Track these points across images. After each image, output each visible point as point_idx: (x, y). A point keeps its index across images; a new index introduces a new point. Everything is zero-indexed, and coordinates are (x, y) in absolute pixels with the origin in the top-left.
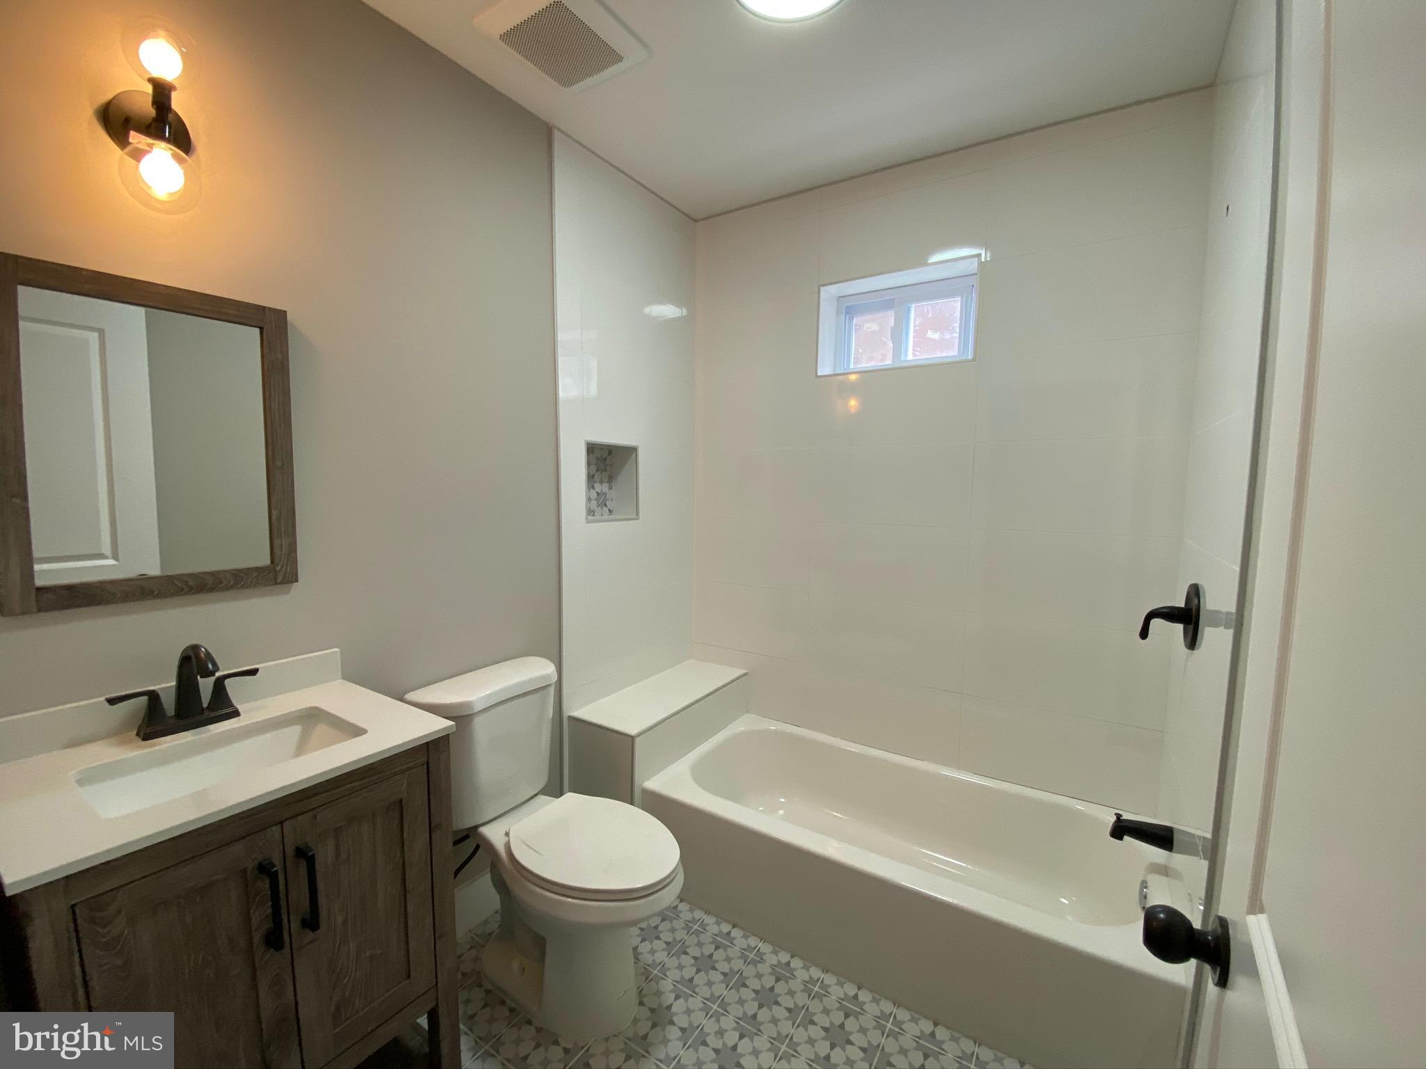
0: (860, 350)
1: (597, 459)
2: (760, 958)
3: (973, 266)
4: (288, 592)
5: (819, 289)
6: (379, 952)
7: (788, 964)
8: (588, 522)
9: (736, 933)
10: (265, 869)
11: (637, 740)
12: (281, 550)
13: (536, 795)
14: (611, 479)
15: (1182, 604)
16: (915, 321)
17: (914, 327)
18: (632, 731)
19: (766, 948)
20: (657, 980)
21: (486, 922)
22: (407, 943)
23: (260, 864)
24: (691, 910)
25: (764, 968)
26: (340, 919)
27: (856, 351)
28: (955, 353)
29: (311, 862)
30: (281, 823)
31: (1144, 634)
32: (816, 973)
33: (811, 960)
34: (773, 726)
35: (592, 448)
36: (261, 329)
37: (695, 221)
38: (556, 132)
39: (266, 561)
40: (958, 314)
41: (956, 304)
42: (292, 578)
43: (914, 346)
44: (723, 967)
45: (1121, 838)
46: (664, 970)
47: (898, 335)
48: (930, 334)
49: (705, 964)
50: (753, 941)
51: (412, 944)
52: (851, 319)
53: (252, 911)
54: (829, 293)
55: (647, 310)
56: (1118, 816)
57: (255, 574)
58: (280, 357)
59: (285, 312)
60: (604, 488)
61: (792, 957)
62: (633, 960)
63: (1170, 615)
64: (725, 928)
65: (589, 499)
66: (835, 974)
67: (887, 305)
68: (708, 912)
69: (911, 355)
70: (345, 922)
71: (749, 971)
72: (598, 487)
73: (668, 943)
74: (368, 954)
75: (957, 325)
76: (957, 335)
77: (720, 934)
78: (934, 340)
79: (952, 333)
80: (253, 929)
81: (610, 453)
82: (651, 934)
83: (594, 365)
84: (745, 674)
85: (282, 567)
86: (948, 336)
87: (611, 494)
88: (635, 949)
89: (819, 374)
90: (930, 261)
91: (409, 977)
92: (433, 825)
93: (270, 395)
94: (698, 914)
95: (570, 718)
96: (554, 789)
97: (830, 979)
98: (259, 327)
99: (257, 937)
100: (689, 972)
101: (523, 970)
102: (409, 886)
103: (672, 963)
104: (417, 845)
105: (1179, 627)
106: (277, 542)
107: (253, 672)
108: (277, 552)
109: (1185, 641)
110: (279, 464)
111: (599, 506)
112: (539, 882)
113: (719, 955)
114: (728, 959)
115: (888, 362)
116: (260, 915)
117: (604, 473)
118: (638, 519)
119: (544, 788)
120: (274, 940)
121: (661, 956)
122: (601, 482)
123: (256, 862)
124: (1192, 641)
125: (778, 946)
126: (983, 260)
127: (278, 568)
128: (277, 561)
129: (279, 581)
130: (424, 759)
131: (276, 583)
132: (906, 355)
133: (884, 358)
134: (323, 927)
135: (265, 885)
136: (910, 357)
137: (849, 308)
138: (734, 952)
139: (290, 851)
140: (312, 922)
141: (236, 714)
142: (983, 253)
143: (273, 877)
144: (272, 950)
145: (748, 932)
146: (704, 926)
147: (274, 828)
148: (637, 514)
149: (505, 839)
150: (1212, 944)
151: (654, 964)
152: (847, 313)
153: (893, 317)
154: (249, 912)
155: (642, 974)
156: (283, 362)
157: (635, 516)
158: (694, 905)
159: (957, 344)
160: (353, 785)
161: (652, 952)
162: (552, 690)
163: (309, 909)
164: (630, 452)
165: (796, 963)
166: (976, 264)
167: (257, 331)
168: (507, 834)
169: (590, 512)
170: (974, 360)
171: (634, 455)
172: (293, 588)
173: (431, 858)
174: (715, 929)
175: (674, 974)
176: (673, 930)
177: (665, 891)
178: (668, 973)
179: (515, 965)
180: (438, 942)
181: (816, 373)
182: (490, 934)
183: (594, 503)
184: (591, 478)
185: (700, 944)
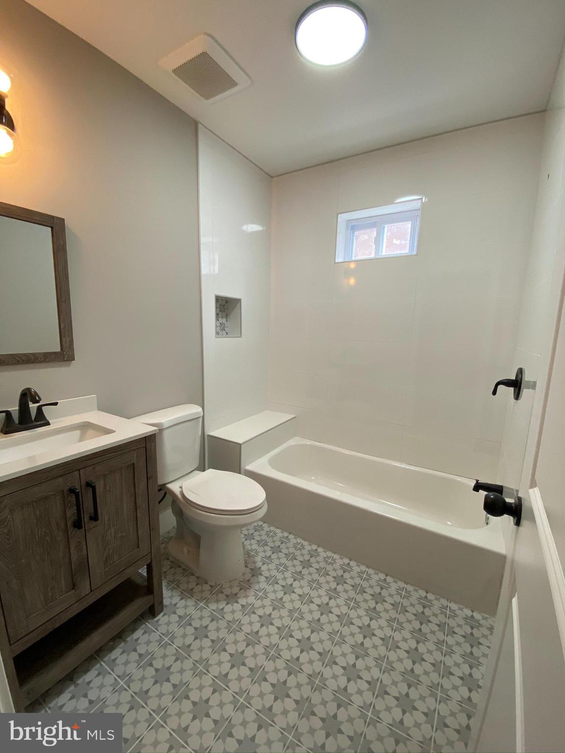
0: (358, 250)
1: (220, 305)
2: (303, 547)
3: (418, 205)
4: (69, 365)
5: (337, 216)
6: (124, 534)
7: (316, 550)
8: (216, 337)
9: (291, 536)
10: (72, 491)
11: (242, 446)
12: (66, 343)
13: (193, 470)
14: (227, 316)
15: (514, 378)
16: (387, 235)
17: (387, 237)
18: (241, 442)
19: (306, 543)
20: (253, 556)
21: (169, 532)
22: (137, 530)
23: (70, 488)
24: (269, 527)
25: (305, 552)
26: (107, 518)
27: (356, 250)
28: (408, 251)
29: (94, 488)
30: (79, 470)
31: (494, 393)
32: (329, 554)
33: (327, 548)
34: (309, 442)
35: (218, 299)
36: (52, 228)
37: (272, 177)
38: (200, 126)
39: (59, 350)
40: (409, 231)
41: (408, 225)
42: (72, 358)
43: (386, 247)
44: (285, 551)
45: (478, 491)
46: (257, 552)
47: (378, 241)
48: (395, 241)
49: (276, 550)
50: (299, 540)
51: (140, 532)
52: (354, 233)
53: (67, 510)
54: (343, 218)
55: (245, 228)
56: (477, 481)
57: (54, 356)
58: (62, 243)
59: (64, 219)
60: (224, 320)
61: (318, 547)
62: (242, 548)
63: (508, 383)
64: (286, 534)
65: (217, 326)
66: (339, 554)
67: (374, 225)
68: (277, 528)
69: (385, 252)
70: (109, 520)
71: (297, 553)
72: (220, 319)
73: (258, 541)
74: (120, 535)
75: (409, 236)
76: (409, 242)
77: (284, 537)
78: (396, 244)
79: (406, 241)
80: (68, 519)
81: (227, 302)
82: (250, 537)
83: (217, 257)
84: (295, 417)
85: (67, 353)
86: (404, 242)
87: (227, 324)
88: (243, 543)
89: (336, 261)
90: (396, 202)
91: (138, 547)
92: (149, 476)
93: (58, 264)
94: (272, 528)
95: (209, 436)
96: (202, 468)
97: (336, 556)
98: (50, 227)
99: (69, 523)
100: (269, 553)
101: (189, 552)
102: (138, 505)
103: (260, 549)
104: (141, 486)
105: (512, 389)
106: (64, 339)
107: (56, 404)
108: (64, 345)
109: (514, 394)
110: (64, 299)
111: (221, 330)
112: (200, 508)
113: (283, 546)
114: (288, 548)
115: (372, 256)
116: (71, 512)
117: (223, 313)
118: (241, 337)
119: (197, 468)
120: (78, 524)
121: (255, 547)
122: (222, 317)
123: (69, 488)
124: (517, 396)
125: (311, 542)
126: (424, 201)
127: (65, 353)
128: (64, 349)
129: (65, 359)
130: (144, 445)
131: (65, 361)
132: (382, 253)
133: (370, 254)
134: (100, 520)
135: (73, 499)
136: (384, 253)
137: (353, 227)
138: (290, 545)
139: (84, 483)
140: (95, 518)
141: (48, 424)
142: (424, 199)
143: (77, 495)
144: (76, 529)
145: (297, 536)
146: (275, 534)
147: (76, 472)
148: (241, 335)
149: (180, 490)
150: (514, 508)
151: (252, 550)
152: (352, 229)
153: (376, 232)
154: (66, 510)
155: (247, 554)
156: (63, 246)
157: (240, 336)
158: (270, 524)
159: (408, 247)
160: (111, 454)
161: (251, 545)
162: (201, 419)
163: (93, 512)
164: (237, 301)
165: (320, 550)
166: (420, 204)
167: (50, 229)
168: (181, 487)
169: (217, 333)
170: (417, 255)
171: (239, 304)
172: (72, 364)
173: (148, 493)
174: (281, 535)
175: (261, 554)
176: (260, 535)
177: (259, 511)
178: (259, 554)
179: (185, 550)
180: (151, 532)
181: (335, 261)
182: (171, 537)
183: (219, 328)
184: (217, 315)
185: (274, 542)
